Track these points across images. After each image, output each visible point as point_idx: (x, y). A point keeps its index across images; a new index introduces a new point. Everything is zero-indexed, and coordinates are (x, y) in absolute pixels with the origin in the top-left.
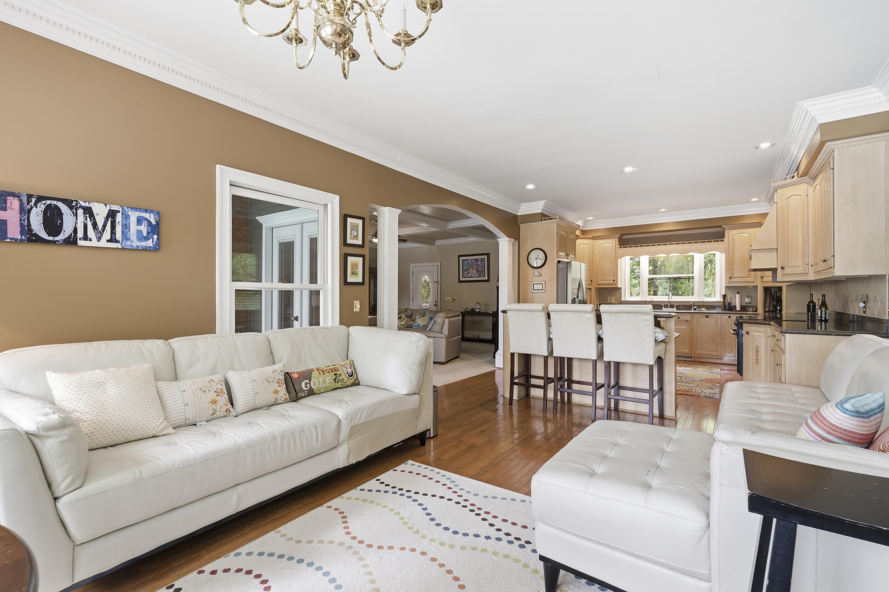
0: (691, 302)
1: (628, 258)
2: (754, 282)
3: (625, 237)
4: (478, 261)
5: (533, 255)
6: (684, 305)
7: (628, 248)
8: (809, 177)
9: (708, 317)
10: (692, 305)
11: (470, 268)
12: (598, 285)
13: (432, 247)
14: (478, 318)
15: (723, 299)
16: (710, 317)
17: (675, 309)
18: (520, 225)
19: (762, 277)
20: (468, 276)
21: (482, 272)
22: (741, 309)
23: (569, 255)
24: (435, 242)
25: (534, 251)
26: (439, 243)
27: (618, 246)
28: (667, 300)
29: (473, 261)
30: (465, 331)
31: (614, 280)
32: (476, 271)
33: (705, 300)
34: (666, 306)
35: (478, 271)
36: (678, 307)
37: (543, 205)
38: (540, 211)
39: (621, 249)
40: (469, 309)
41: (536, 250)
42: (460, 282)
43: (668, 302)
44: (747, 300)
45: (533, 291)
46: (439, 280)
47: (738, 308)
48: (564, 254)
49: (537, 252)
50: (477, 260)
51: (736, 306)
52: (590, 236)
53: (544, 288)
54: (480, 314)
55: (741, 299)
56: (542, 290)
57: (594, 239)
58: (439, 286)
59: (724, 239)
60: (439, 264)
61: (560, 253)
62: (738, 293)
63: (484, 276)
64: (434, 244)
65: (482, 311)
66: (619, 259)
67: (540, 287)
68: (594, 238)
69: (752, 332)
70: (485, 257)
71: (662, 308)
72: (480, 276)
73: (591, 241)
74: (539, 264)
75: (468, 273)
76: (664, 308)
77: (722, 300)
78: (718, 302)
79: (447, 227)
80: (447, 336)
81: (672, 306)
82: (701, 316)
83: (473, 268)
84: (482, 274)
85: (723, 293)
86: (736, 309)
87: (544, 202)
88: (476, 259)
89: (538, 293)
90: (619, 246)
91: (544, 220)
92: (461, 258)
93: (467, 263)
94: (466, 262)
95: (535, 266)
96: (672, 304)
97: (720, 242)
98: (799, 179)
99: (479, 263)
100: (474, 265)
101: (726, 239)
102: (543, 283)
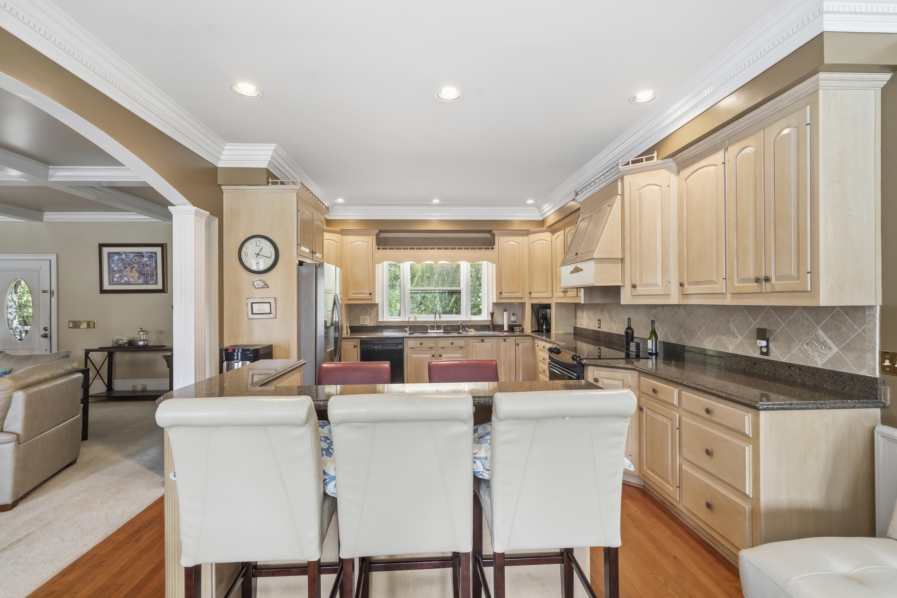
0: (459, 321)
1: (386, 264)
2: (522, 298)
3: (383, 235)
4: (143, 256)
5: (251, 248)
6: (451, 326)
7: (388, 251)
8: (674, 160)
9: (483, 341)
10: (459, 326)
11: (126, 268)
12: (349, 300)
13: (34, 224)
14: (143, 356)
15: (491, 317)
16: (485, 341)
17: (442, 331)
18: (223, 187)
19: (530, 293)
20: (123, 281)
21: (152, 276)
22: (508, 329)
23: (315, 253)
24: (43, 215)
25: (253, 241)
26: (50, 216)
27: (375, 246)
28: (433, 319)
29: (132, 255)
30: (116, 380)
31: (370, 294)
32: (138, 275)
33: (472, 319)
34: (432, 328)
35: (144, 274)
36: (445, 328)
37: (271, 153)
38: (264, 165)
39: (379, 251)
40: (124, 341)
41: (256, 239)
42: (102, 291)
43: (434, 322)
44: (513, 319)
45: (251, 316)
46: (54, 288)
47: (506, 328)
48: (307, 250)
49: (258, 243)
50: (141, 255)
51: (503, 325)
52: (338, 229)
53: (273, 311)
54: (146, 348)
55: (509, 317)
56: (270, 313)
57: (342, 234)
58: (54, 299)
59: (494, 247)
60: (53, 258)
61: (303, 248)
62: (506, 311)
63: (156, 283)
64: (41, 220)
65: (151, 344)
66: (376, 265)
67: (266, 308)
68: (343, 232)
69: (602, 379)
70: (158, 250)
71: (428, 330)
72: (147, 283)
73: (339, 236)
74: (262, 267)
75: (121, 277)
76: (430, 330)
77: (490, 319)
78: (485, 321)
79: (47, 176)
80: (18, 435)
81: (439, 328)
82: (476, 340)
83: (133, 268)
84: (151, 280)
85: (491, 311)
86: (504, 330)
87: (273, 148)
88: (138, 253)
89: (262, 320)
90: (377, 247)
91: (273, 183)
92: (106, 250)
93: (118, 260)
94: (116, 257)
95: (254, 268)
96: (439, 324)
97: (490, 250)
98: (660, 162)
99: (146, 259)
100: (135, 263)
101: (496, 247)
102: (272, 301)
